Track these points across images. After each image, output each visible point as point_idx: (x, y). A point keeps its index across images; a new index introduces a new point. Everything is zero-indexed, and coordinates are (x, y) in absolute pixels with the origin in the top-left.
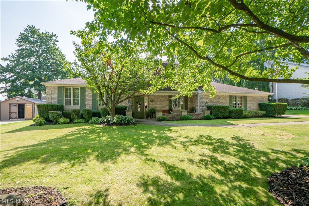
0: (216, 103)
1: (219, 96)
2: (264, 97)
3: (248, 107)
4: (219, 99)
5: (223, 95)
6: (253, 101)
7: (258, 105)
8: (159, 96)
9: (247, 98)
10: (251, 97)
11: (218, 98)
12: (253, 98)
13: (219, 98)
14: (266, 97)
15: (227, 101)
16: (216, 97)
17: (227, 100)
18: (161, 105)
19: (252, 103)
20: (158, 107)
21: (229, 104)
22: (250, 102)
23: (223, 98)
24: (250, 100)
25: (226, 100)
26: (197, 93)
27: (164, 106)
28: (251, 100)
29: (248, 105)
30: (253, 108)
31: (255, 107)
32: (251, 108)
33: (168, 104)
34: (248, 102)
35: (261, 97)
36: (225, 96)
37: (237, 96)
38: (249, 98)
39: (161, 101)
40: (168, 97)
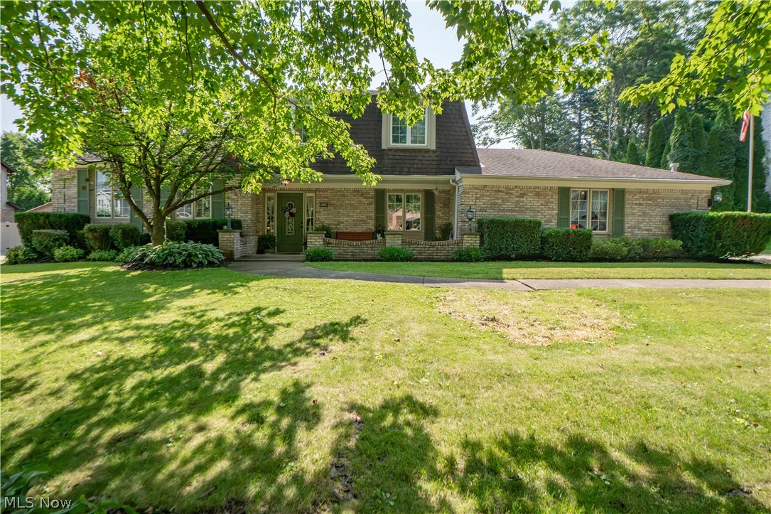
0: (509, 211)
1: (522, 188)
2: (694, 194)
3: (626, 226)
4: (522, 199)
5: (535, 188)
6: (649, 205)
7: (666, 219)
8: (348, 190)
9: (627, 196)
10: (640, 192)
11: (517, 197)
12: (651, 197)
13: (522, 195)
14: (701, 192)
15: (551, 206)
16: (512, 194)
17: (552, 202)
18: (353, 216)
19: (644, 214)
20: (342, 223)
21: (558, 214)
22: (637, 210)
23: (538, 194)
24: (636, 204)
25: (547, 203)
26: (451, 181)
27: (361, 221)
28: (640, 204)
29: (626, 219)
30: (647, 230)
31: (656, 228)
32: (640, 228)
33: (373, 215)
34: (627, 211)
35: (683, 192)
36: (546, 188)
37: (590, 189)
38: (635, 195)
39: (352, 205)
40: (373, 194)
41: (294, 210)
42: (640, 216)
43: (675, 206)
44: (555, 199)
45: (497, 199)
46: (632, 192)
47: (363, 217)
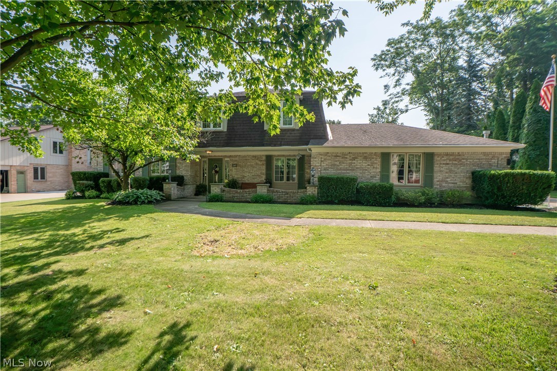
0: (344, 170)
1: (354, 154)
2: (494, 156)
3: (435, 180)
4: (354, 161)
5: (363, 153)
6: (455, 164)
7: (469, 175)
8: (249, 156)
9: (436, 158)
10: (447, 154)
11: (350, 160)
12: (456, 158)
13: (354, 159)
14: (501, 154)
15: (375, 166)
16: (346, 158)
17: (376, 163)
18: (252, 173)
19: (451, 171)
20: (246, 177)
21: (380, 172)
22: (444, 168)
23: (366, 158)
24: (444, 164)
25: (372, 164)
26: (308, 149)
27: (257, 175)
28: (448, 164)
29: (435, 175)
30: (453, 183)
31: (460, 182)
32: (447, 182)
33: (264, 172)
34: (436, 168)
35: (484, 154)
36: (371, 153)
37: (406, 153)
38: (443, 157)
39: (251, 166)
40: (264, 158)
41: (217, 169)
42: (447, 173)
43: (478, 164)
44: (378, 162)
45: (336, 161)
46: (439, 155)
47: (258, 173)
